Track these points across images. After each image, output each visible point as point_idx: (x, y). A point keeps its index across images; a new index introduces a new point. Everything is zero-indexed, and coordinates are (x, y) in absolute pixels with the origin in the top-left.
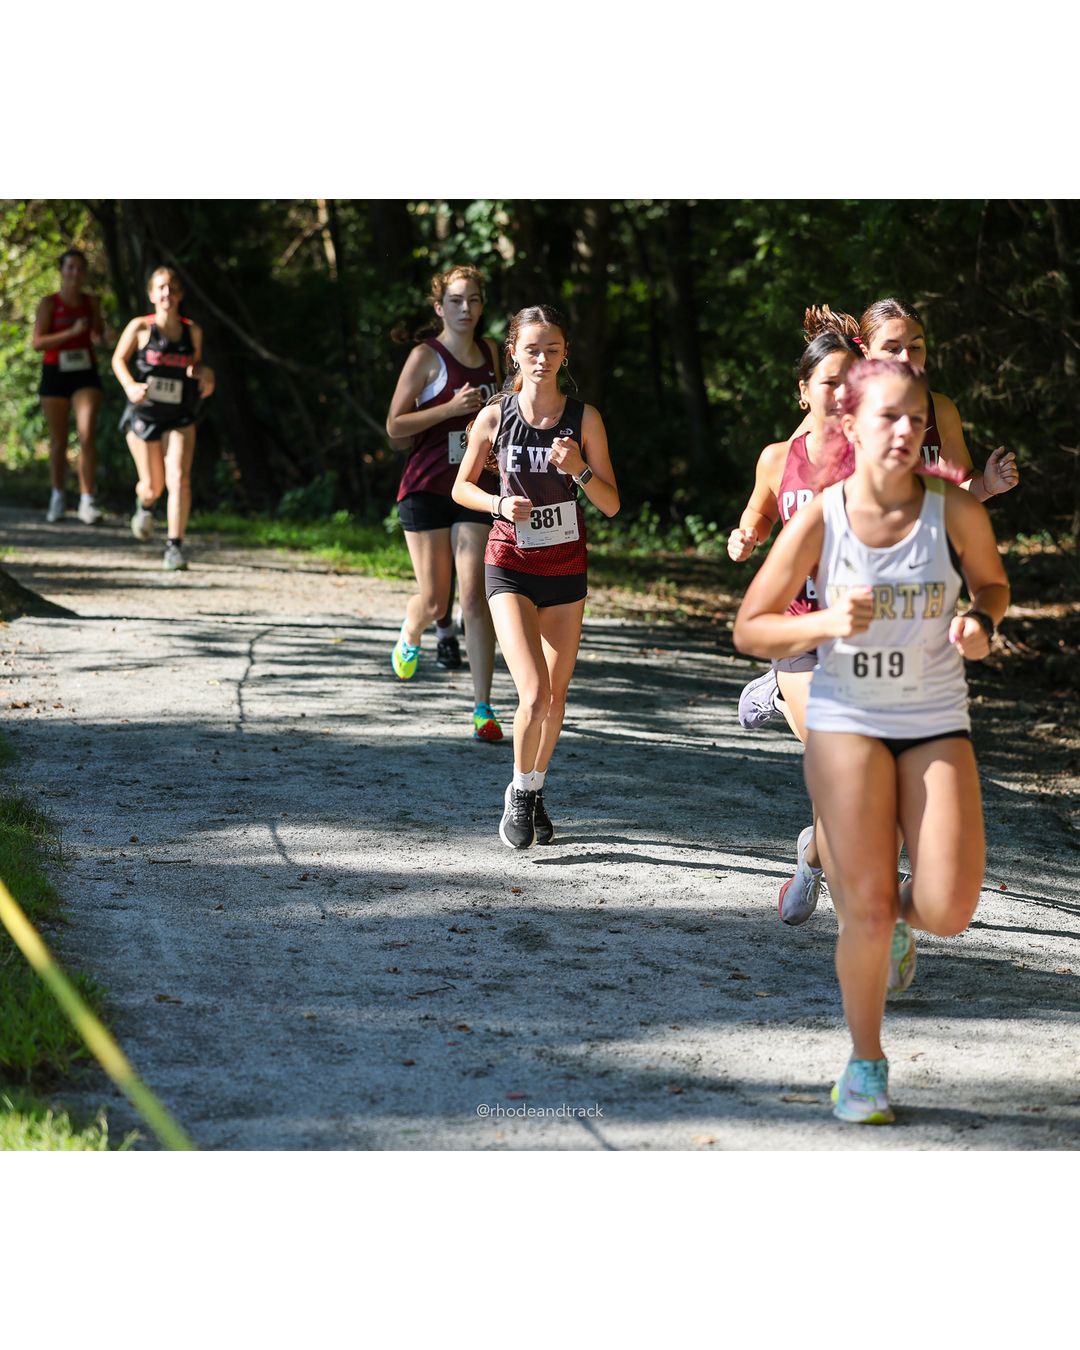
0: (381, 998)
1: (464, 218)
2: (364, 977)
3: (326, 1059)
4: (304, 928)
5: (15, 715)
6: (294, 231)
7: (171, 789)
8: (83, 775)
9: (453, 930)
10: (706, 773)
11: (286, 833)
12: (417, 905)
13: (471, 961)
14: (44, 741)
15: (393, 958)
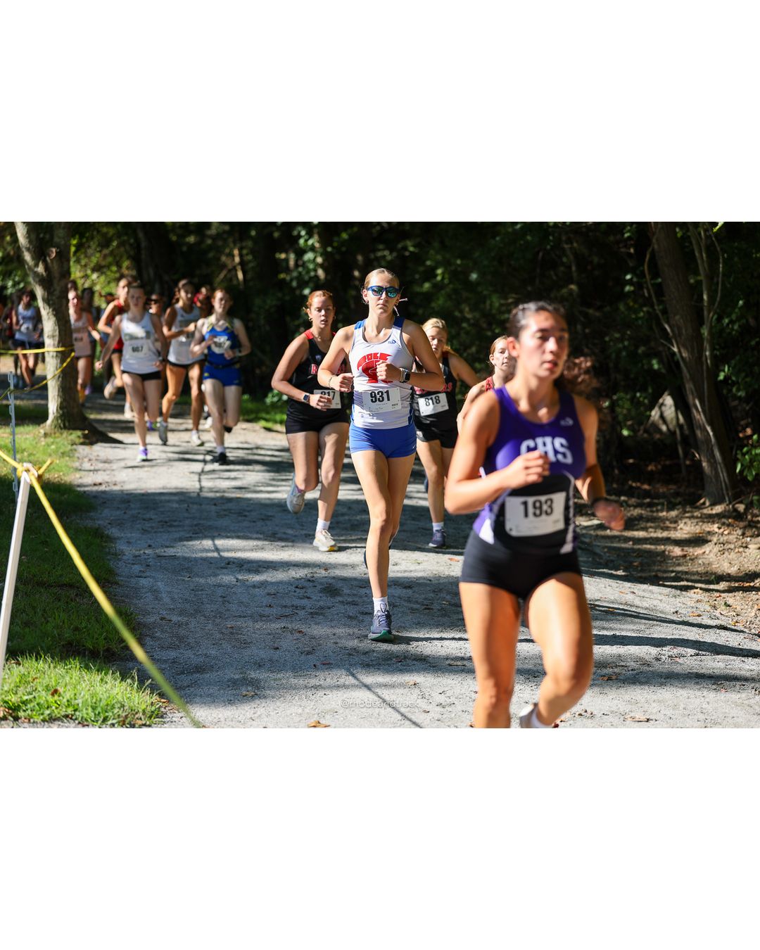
0: (264, 619)
1: (302, 260)
2: (256, 609)
3: (238, 647)
4: (228, 587)
5: (95, 488)
6: (224, 266)
7: (166, 522)
9: (297, 587)
10: (413, 516)
11: (220, 543)
12: (280, 576)
13: (305, 602)
14: (108, 500)
15: (269, 600)
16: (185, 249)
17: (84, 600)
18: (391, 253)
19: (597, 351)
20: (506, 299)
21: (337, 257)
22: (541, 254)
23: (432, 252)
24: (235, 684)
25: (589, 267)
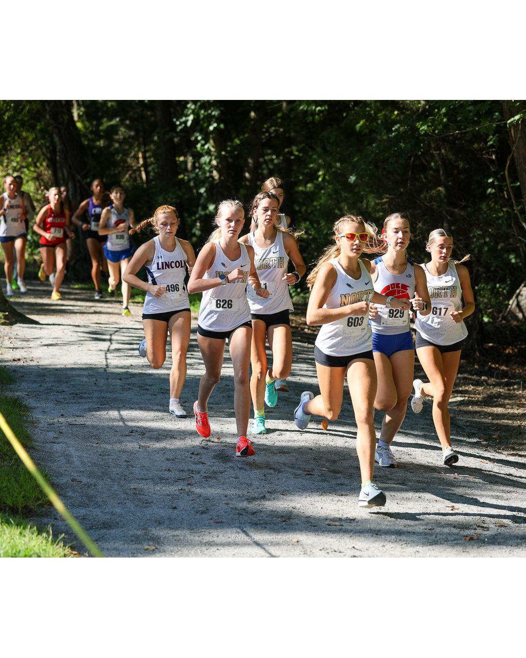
0: (163, 481)
1: (199, 163)
2: (156, 472)
3: (141, 506)
4: (132, 453)
5: (14, 363)
6: (130, 167)
7: (77, 394)
8: (42, 389)
9: (193, 454)
11: (125, 413)
12: (178, 444)
13: (200, 466)
14: (26, 374)
15: (169, 465)
16: (95, 151)
17: (5, 463)
18: (277, 157)
19: (461, 246)
20: (382, 199)
21: (230, 160)
22: (412, 159)
23: (315, 157)
24: (137, 540)
25: (455, 172)
